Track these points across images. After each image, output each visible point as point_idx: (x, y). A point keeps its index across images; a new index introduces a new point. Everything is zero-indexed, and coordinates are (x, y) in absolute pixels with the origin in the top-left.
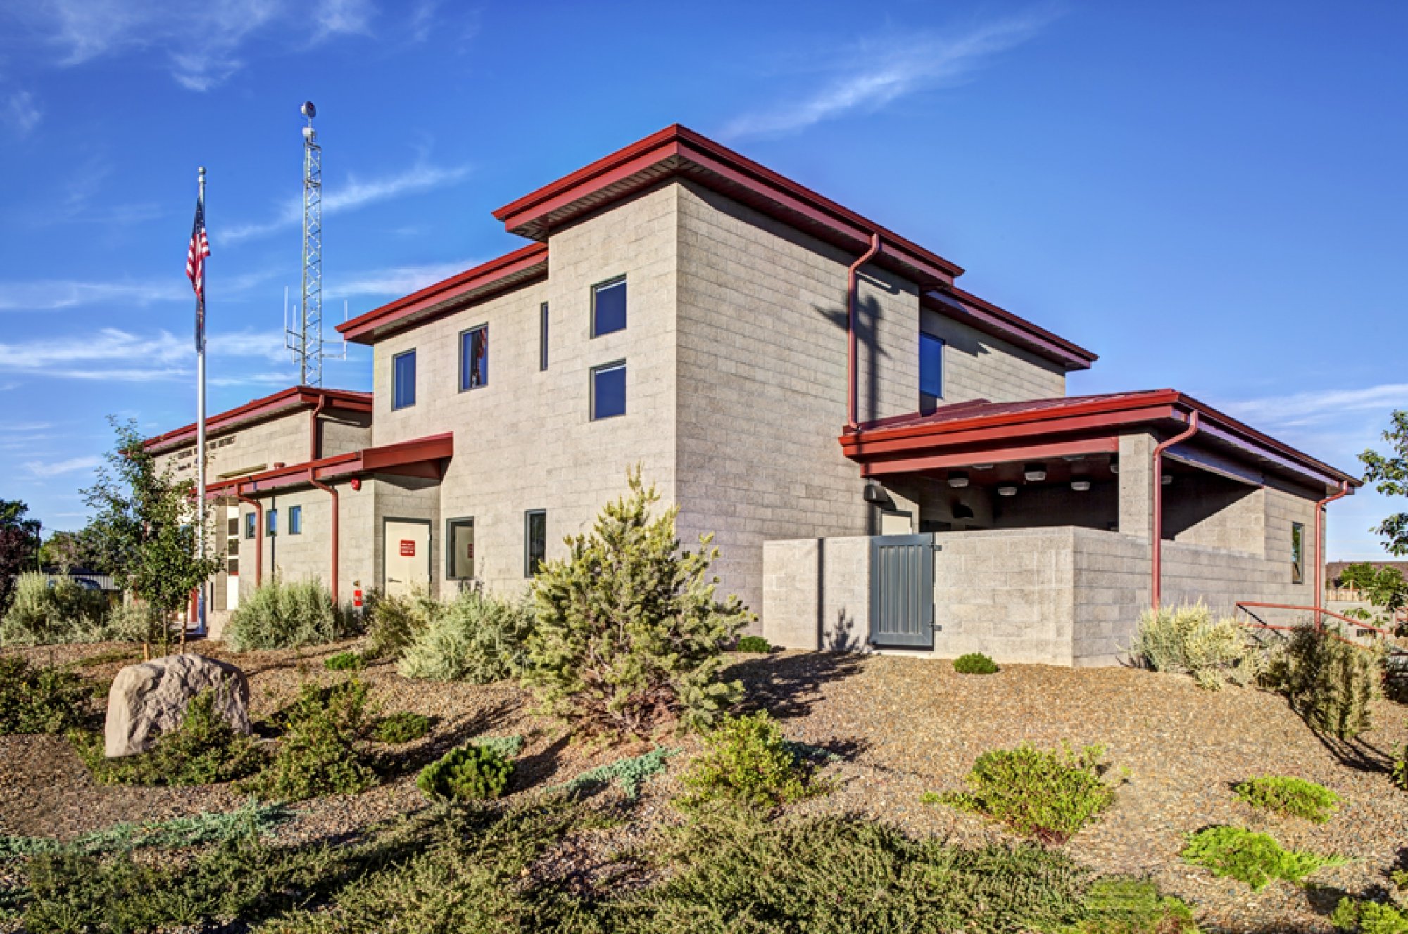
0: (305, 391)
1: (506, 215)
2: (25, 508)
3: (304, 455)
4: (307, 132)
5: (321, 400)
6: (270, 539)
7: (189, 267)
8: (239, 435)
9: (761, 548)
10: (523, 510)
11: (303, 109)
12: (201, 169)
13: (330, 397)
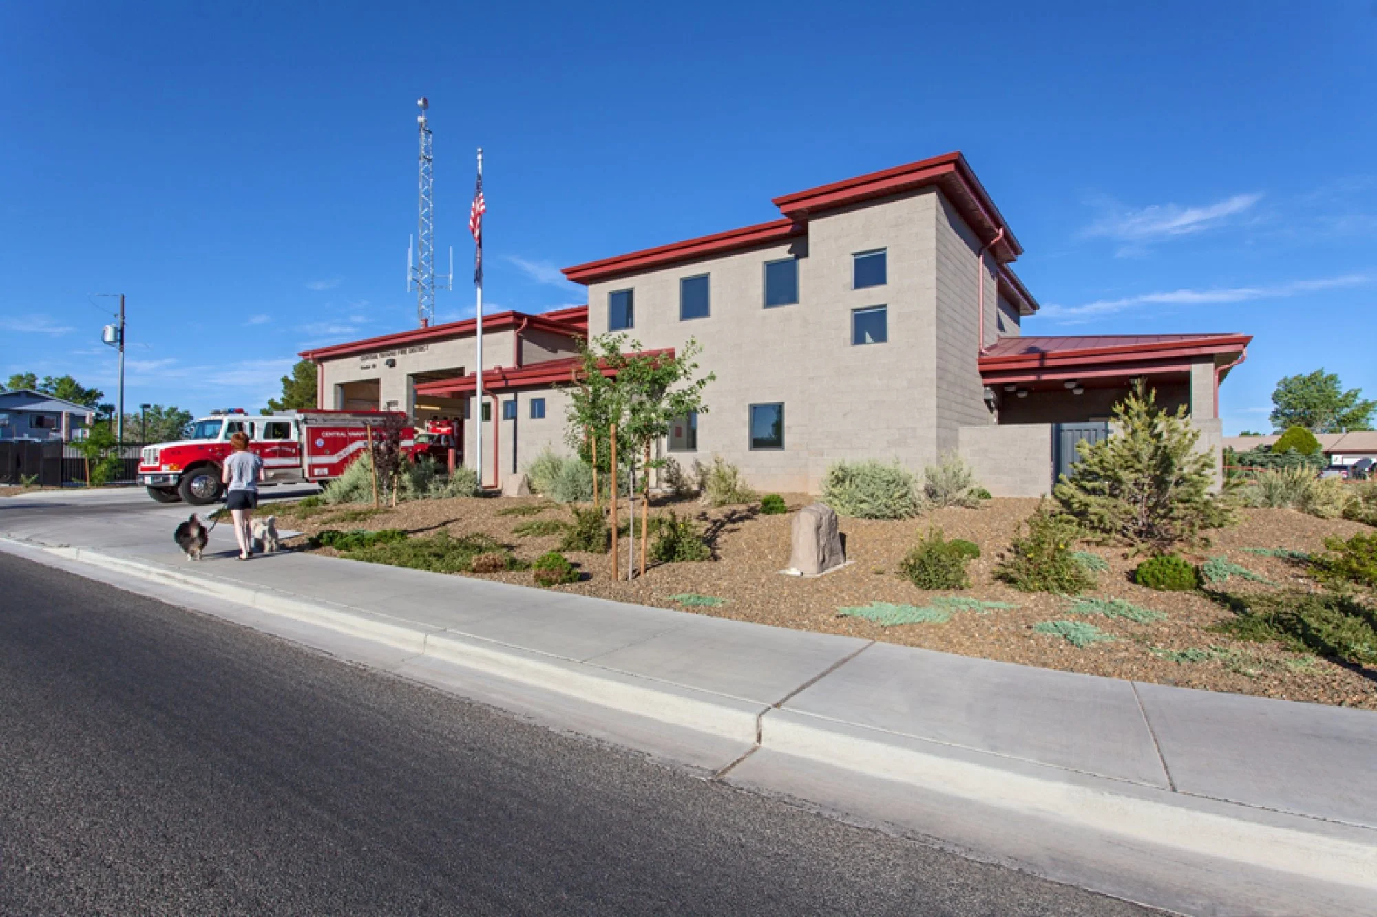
0: (518, 316)
1: (780, 203)
2: (101, 395)
3: (509, 363)
4: (421, 119)
5: (525, 322)
6: (511, 422)
7: (471, 223)
8: (431, 346)
9: (957, 430)
10: (747, 404)
11: (420, 102)
12: (479, 150)
13: (532, 320)
